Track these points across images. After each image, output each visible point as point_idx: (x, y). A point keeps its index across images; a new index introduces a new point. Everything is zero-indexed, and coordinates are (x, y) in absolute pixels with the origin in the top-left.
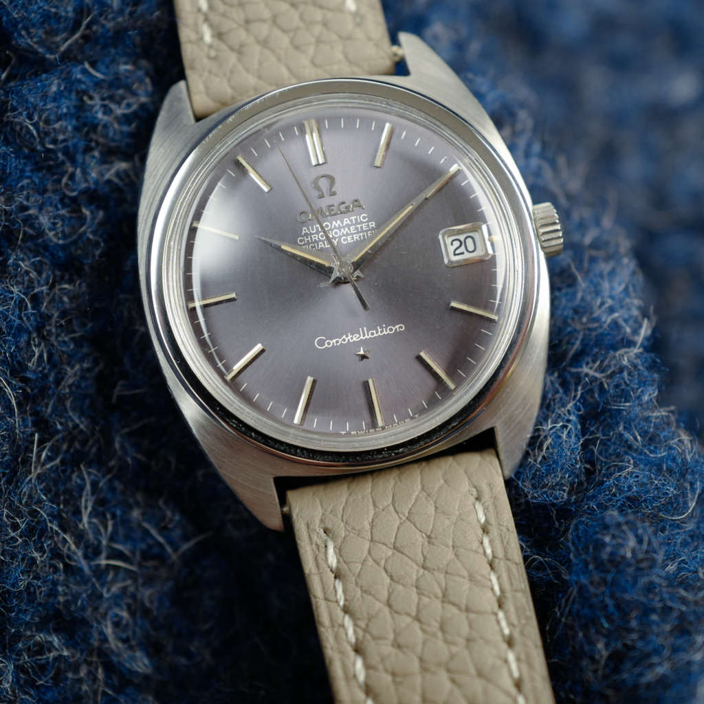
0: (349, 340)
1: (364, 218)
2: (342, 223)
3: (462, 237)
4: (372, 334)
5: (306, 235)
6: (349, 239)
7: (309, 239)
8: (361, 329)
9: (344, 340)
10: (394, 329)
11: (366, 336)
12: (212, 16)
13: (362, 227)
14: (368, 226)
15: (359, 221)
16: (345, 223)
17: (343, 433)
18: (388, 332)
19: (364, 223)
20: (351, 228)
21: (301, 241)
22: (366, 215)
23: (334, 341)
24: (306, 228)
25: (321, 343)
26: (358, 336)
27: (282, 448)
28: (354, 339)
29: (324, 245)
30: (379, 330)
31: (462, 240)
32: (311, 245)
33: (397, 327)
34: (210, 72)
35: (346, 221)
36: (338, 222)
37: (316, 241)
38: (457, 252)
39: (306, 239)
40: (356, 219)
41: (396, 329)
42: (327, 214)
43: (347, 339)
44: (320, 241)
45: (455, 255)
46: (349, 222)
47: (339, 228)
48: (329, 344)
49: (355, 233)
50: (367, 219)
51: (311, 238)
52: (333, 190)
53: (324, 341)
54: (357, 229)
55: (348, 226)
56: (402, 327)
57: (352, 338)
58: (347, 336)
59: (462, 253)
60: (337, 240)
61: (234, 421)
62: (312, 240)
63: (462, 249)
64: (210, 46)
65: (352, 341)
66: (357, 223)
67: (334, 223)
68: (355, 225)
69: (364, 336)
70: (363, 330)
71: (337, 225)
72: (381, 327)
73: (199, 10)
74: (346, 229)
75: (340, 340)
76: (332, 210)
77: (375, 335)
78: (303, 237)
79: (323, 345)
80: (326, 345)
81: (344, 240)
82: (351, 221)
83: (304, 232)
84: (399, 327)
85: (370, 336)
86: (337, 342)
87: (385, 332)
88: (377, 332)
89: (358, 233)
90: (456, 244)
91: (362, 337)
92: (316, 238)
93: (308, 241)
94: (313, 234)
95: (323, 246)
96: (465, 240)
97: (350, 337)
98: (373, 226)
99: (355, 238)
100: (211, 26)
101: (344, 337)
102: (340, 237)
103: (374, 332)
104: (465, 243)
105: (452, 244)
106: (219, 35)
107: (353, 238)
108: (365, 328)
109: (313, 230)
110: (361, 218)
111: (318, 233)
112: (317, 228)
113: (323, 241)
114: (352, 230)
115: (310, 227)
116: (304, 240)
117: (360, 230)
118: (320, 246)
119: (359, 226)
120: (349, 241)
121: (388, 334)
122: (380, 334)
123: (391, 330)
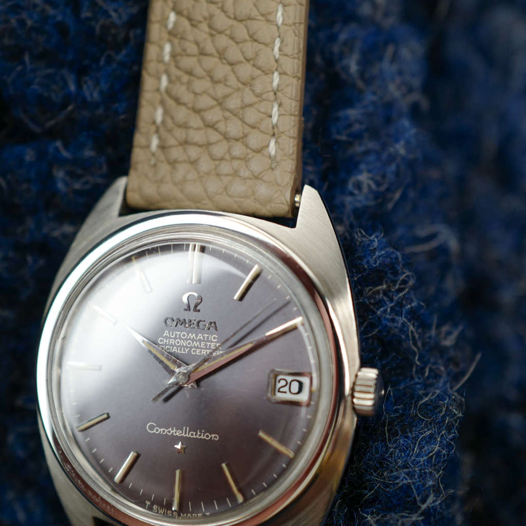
0: (173, 433)
1: (214, 338)
2: (196, 337)
3: (289, 379)
4: (192, 435)
5: (166, 337)
6: (197, 352)
7: (168, 341)
8: (184, 428)
9: (169, 432)
10: (210, 436)
11: (187, 435)
12: (162, 130)
13: (210, 345)
14: (215, 346)
15: (210, 339)
16: (198, 337)
18: (205, 437)
19: (214, 342)
20: (202, 343)
21: (161, 341)
22: (216, 337)
23: (162, 430)
24: (167, 332)
25: (152, 428)
26: (181, 432)
28: (177, 434)
29: (178, 350)
30: (199, 433)
31: (289, 381)
32: (167, 347)
33: (213, 435)
34: (146, 176)
35: (200, 336)
36: (194, 335)
38: (281, 390)
39: (165, 341)
40: (208, 337)
41: (211, 437)
42: (187, 326)
43: (172, 432)
44: (175, 345)
45: (279, 391)
46: (201, 338)
47: (193, 340)
48: (157, 430)
49: (203, 348)
50: (216, 340)
51: (169, 341)
52: (198, 308)
53: (154, 427)
54: (206, 345)
55: (200, 341)
57: (176, 433)
58: (173, 430)
59: (285, 392)
60: (188, 349)
61: (68, 466)
62: (169, 342)
63: (286, 389)
64: (153, 154)
65: (175, 435)
66: (208, 341)
67: (190, 334)
68: (205, 341)
69: (185, 434)
70: (186, 429)
71: (192, 337)
72: (201, 432)
73: (154, 122)
74: (198, 343)
75: (166, 431)
77: (194, 436)
79: (153, 430)
80: (155, 431)
81: (194, 351)
82: (204, 337)
83: (165, 334)
84: (215, 437)
85: (190, 435)
86: (164, 431)
87: (202, 437)
88: (196, 435)
89: (206, 349)
90: (283, 383)
91: (183, 434)
92: (173, 343)
93: (166, 343)
94: (171, 338)
95: (176, 350)
96: (291, 382)
97: (174, 431)
99: (202, 352)
100: (160, 138)
101: (170, 429)
102: (191, 348)
103: (194, 433)
104: (290, 384)
105: (279, 382)
106: (163, 147)
107: (201, 352)
108: (188, 428)
109: (173, 335)
110: (212, 337)
111: (175, 338)
112: (176, 335)
113: (177, 347)
114: (202, 345)
115: (171, 333)
116: (163, 341)
117: (208, 347)
118: (174, 350)
119: (208, 344)
120: (197, 354)
121: (204, 439)
122: (198, 436)
123: (207, 436)
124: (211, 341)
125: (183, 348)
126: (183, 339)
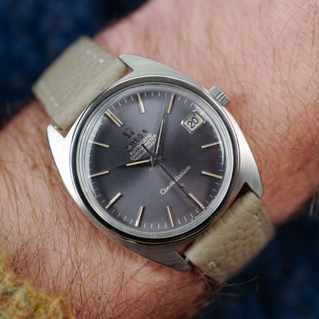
0: (173, 184)
1: (150, 135)
4: (180, 176)
5: (133, 155)
7: (135, 156)
8: (174, 177)
9: (171, 185)
10: (187, 170)
11: (178, 179)
13: (151, 139)
14: (154, 137)
16: (144, 142)
17: (192, 220)
18: (185, 172)
19: (152, 137)
23: (168, 188)
24: (131, 153)
25: (163, 192)
27: (173, 239)
30: (182, 173)
31: (191, 121)
32: (137, 158)
33: (187, 168)
36: (141, 142)
37: (138, 155)
38: (192, 126)
39: (134, 157)
40: (148, 138)
41: (188, 169)
42: (136, 142)
43: (172, 184)
44: (139, 154)
45: (192, 128)
46: (145, 140)
48: (166, 190)
49: (150, 143)
50: (151, 135)
53: (164, 190)
54: (150, 141)
56: (189, 167)
58: (171, 183)
59: (194, 126)
63: (193, 124)
65: (174, 184)
66: (149, 139)
68: (148, 140)
69: (177, 179)
70: (176, 177)
72: (182, 172)
74: (146, 143)
75: (169, 186)
76: (136, 139)
77: (181, 176)
78: (132, 156)
79: (165, 192)
80: (166, 191)
82: (146, 139)
83: (131, 155)
85: (179, 178)
86: (169, 187)
87: (184, 173)
88: (181, 175)
89: (151, 142)
90: (190, 123)
93: (135, 157)
94: (135, 153)
95: (141, 155)
96: (192, 120)
97: (172, 183)
98: (155, 136)
101: (170, 184)
103: (180, 175)
104: (193, 121)
105: (188, 125)
107: (151, 145)
108: (176, 176)
109: (134, 151)
110: (149, 136)
111: (136, 151)
112: (135, 150)
113: (140, 153)
114: (148, 142)
115: (132, 151)
116: (133, 157)
117: (151, 141)
118: (140, 156)
119: (150, 139)
120: (150, 147)
121: (186, 173)
122: (182, 175)
123: (186, 171)
124: (150, 137)
125: (143, 152)
126: (139, 149)
